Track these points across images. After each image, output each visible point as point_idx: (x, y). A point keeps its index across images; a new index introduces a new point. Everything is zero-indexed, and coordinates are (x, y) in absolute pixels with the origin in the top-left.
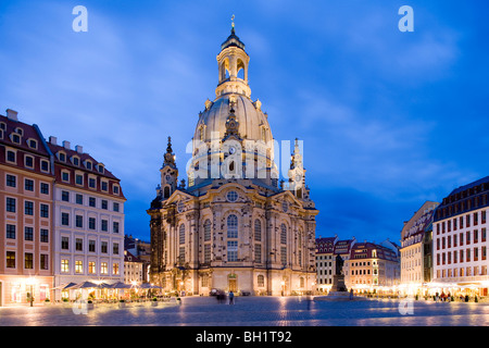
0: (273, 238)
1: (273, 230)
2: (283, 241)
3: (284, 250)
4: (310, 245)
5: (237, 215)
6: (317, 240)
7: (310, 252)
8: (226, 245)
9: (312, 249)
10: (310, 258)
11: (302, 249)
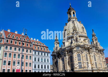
0: (92, 59)
1: (91, 57)
2: (95, 60)
3: (96, 63)
4: (104, 61)
5: (80, 54)
6: (106, 58)
7: (104, 63)
8: (78, 63)
9: (105, 62)
10: (105, 65)
11: (101, 62)
